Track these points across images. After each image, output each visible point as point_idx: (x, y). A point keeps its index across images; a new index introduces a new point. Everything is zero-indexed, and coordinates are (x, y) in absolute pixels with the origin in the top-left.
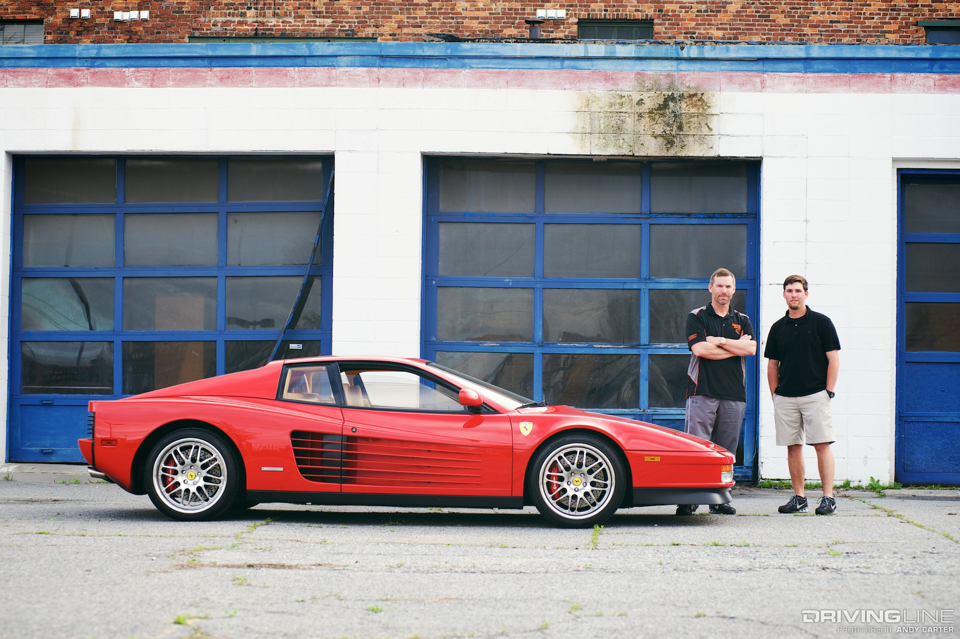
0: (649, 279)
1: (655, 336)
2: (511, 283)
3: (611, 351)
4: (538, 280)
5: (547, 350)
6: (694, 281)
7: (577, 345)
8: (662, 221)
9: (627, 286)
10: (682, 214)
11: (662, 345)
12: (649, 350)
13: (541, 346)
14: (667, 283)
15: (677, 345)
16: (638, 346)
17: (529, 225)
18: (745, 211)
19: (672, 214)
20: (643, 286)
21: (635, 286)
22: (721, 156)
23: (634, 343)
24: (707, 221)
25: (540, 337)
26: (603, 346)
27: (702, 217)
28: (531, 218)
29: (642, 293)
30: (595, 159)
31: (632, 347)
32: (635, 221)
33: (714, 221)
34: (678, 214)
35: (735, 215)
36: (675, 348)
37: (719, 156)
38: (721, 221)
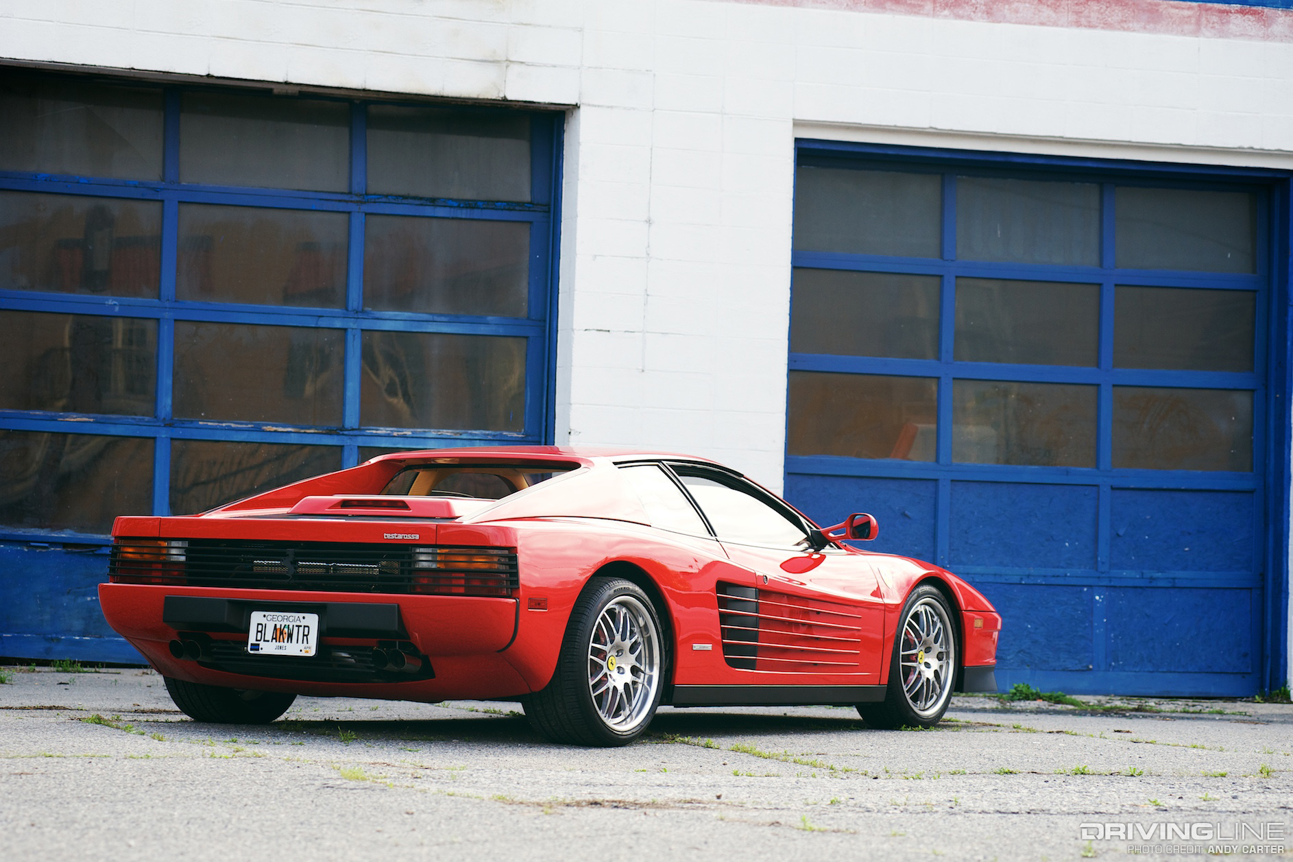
0: (360, 313)
1: (368, 417)
2: (117, 309)
3: (294, 439)
4: (167, 304)
5: (179, 433)
6: (439, 319)
7: (233, 425)
8: (387, 209)
9: (323, 323)
10: (421, 199)
11: (382, 431)
12: (360, 439)
13: (170, 425)
14: (393, 320)
15: (408, 432)
16: (340, 431)
17: (152, 203)
18: (527, 197)
19: (405, 197)
20: (351, 324)
21: (338, 324)
22: (509, 98)
23: (334, 425)
24: (463, 213)
25: (169, 409)
26: (280, 429)
27: (455, 204)
28: (156, 190)
29: (350, 337)
30: (277, 90)
31: (330, 432)
32: (341, 207)
33: (476, 214)
34: (415, 198)
35: (511, 206)
36: (405, 437)
37: (505, 99)
38: (487, 214)
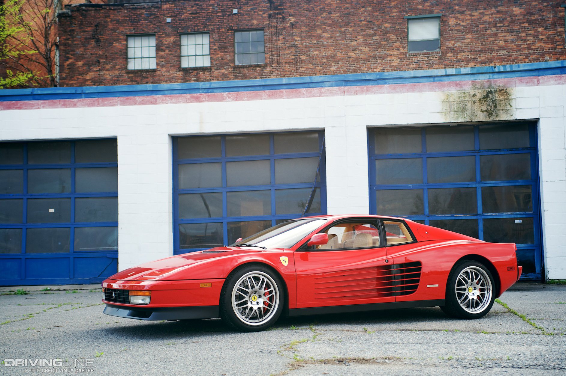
0: (480, 182)
1: (485, 210)
2: (412, 187)
3: (464, 218)
4: (425, 185)
5: (431, 218)
6: (504, 182)
7: (446, 215)
8: (486, 153)
9: (470, 186)
10: (496, 150)
11: (489, 214)
12: (483, 217)
13: (428, 216)
14: (490, 184)
15: (497, 214)
16: (477, 215)
17: (419, 159)
18: (529, 146)
19: (491, 150)
20: (478, 186)
21: (474, 186)
22: (518, 119)
23: (475, 213)
24: (509, 152)
25: (428, 212)
26: (459, 216)
27: (506, 150)
28: (420, 155)
29: (478, 189)
30: (451, 125)
31: (474, 215)
32: (472, 154)
33: (513, 152)
34: (494, 150)
35: (524, 149)
36: (496, 215)
37: (516, 119)
38: (516, 152)
